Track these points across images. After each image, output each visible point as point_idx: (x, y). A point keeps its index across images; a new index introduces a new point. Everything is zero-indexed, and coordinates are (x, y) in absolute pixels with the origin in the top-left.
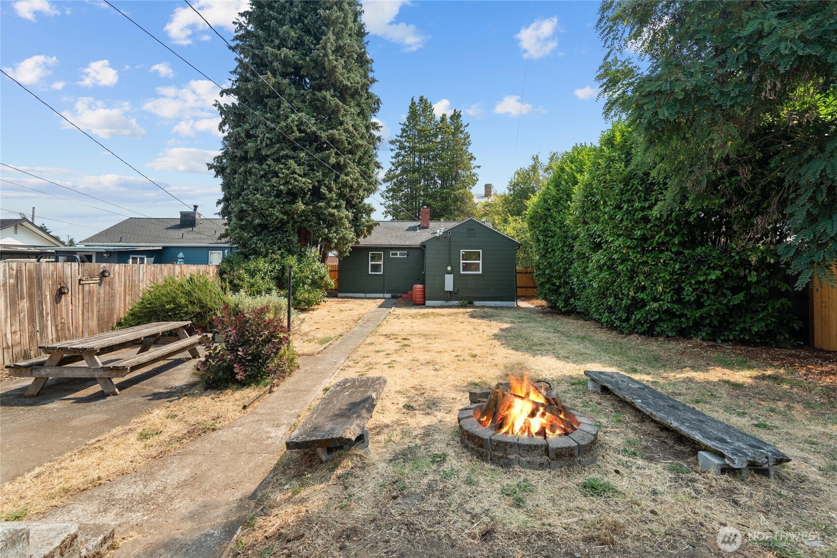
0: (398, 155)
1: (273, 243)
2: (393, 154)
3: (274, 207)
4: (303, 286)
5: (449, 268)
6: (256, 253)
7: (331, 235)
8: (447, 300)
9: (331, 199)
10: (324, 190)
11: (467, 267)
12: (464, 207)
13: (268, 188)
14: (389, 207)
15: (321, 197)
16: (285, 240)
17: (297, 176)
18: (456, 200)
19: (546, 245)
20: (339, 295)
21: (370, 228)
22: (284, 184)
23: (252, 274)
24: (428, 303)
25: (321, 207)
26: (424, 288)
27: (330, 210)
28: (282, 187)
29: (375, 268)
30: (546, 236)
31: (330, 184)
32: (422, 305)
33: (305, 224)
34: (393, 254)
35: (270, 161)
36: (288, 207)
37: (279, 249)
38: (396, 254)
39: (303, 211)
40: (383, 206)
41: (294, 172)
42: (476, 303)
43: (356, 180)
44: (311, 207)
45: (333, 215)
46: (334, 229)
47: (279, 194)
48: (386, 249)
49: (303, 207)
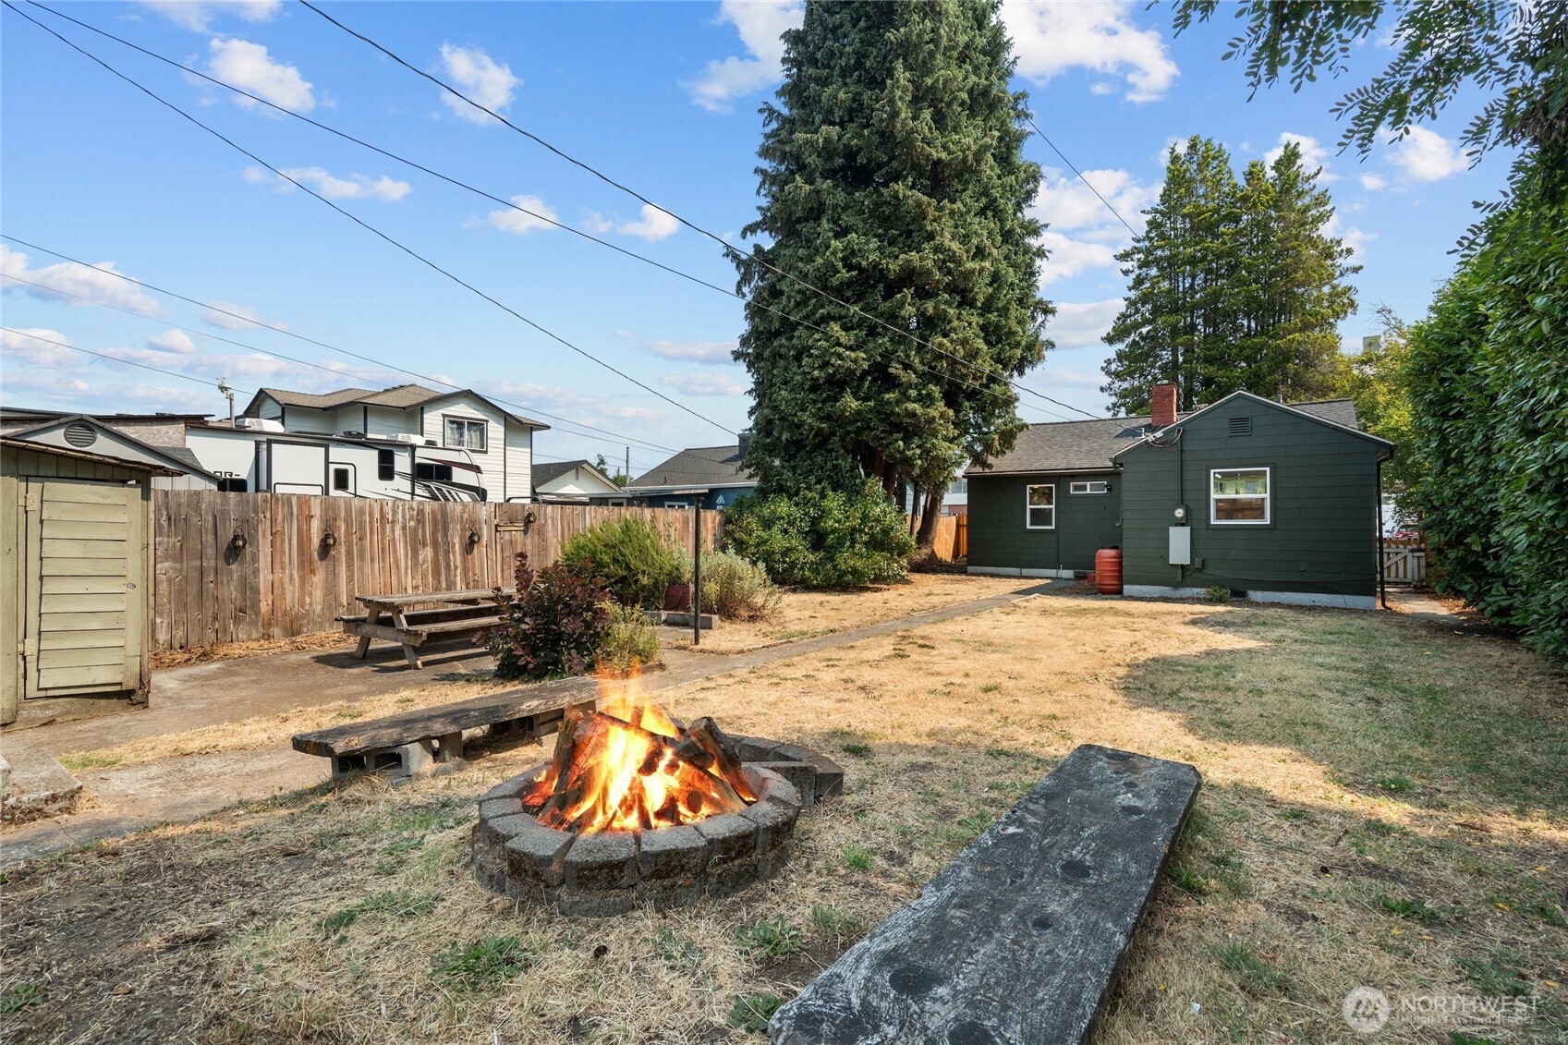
1: (810, 472)
3: (803, 410)
4: (852, 546)
5: (1179, 513)
6: (781, 489)
7: (909, 453)
8: (1176, 586)
9: (910, 386)
10: (895, 369)
11: (1231, 509)
13: (799, 378)
15: (891, 382)
16: (829, 465)
17: (841, 350)
20: (970, 569)
21: (1008, 438)
22: (821, 368)
23: (767, 524)
24: (1128, 589)
25: (889, 403)
26: (1120, 556)
27: (911, 406)
28: (816, 373)
29: (1039, 517)
31: (908, 356)
32: (1117, 593)
33: (865, 436)
34: (1076, 488)
35: (800, 331)
36: (828, 408)
37: (819, 482)
38: (1084, 488)
39: (859, 412)
40: (1106, 394)
41: (839, 344)
42: (1256, 595)
43: (964, 342)
44: (872, 404)
45: (913, 415)
46: (916, 441)
47: (815, 387)
48: (1062, 478)
49: (854, 404)
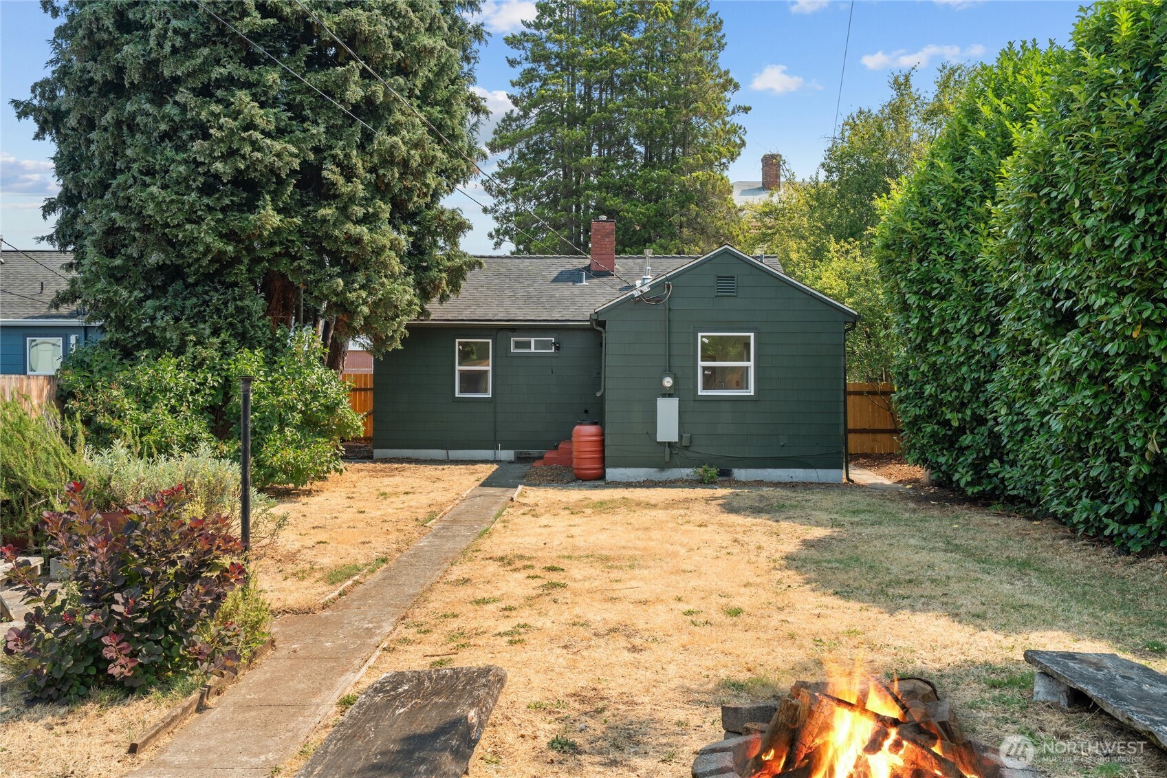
0: (529, 77)
1: (200, 317)
2: (516, 74)
3: (198, 221)
4: (281, 431)
5: (668, 382)
6: (155, 344)
7: (352, 296)
8: (662, 466)
9: (352, 199)
10: (331, 173)
11: (713, 379)
12: (705, 218)
13: (182, 169)
14: (506, 217)
15: (325, 192)
16: (231, 308)
17: (257, 135)
18: (686, 197)
19: (925, 318)
20: (378, 453)
21: (456, 276)
22: (224, 158)
23: (145, 400)
24: (612, 473)
25: (324, 221)
26: (602, 434)
27: (350, 227)
28: (219, 166)
29: (473, 380)
30: (927, 295)
31: (347, 156)
32: (597, 478)
33: (283, 266)
34: (518, 345)
35: (184, 96)
36: (235, 221)
37: (216, 332)
38: (528, 345)
39: (277, 231)
40: (490, 216)
41: (250, 126)
42: (740, 474)
43: (417, 145)
44: (298, 220)
45: (358, 241)
46: (360, 278)
47: (211, 185)
48: (501, 331)
49: (276, 220)
